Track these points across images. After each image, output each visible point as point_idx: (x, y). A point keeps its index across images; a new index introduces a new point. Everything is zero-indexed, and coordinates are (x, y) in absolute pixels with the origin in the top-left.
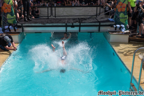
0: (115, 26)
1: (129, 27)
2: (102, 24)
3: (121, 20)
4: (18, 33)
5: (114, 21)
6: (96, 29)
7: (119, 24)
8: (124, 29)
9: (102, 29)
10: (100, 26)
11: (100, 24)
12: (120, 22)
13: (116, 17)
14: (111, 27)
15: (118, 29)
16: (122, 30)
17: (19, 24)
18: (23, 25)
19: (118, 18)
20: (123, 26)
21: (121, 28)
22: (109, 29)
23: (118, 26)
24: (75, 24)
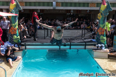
0: (97, 45)
1: (107, 46)
2: (87, 43)
3: (102, 41)
4: (22, 50)
5: (96, 41)
6: (83, 47)
7: (100, 44)
8: (104, 47)
9: (87, 47)
10: (86, 45)
11: (86, 43)
12: (101, 42)
14: (94, 46)
15: (99, 48)
16: (103, 48)
17: (22, 43)
18: (26, 44)
20: (103, 45)
21: (102, 47)
22: (93, 47)
23: (99, 45)
24: (66, 43)
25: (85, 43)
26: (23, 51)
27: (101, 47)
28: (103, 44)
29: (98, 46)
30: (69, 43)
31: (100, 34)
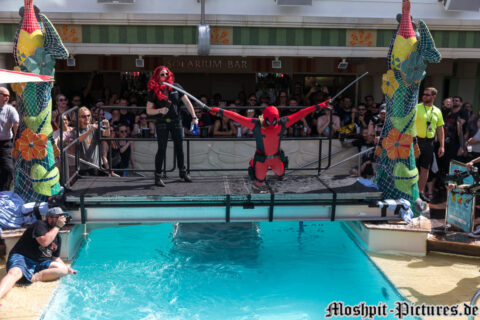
0: (380, 203)
2: (340, 196)
3: (399, 185)
5: (375, 185)
6: (324, 210)
7: (392, 198)
8: (410, 211)
9: (341, 210)
10: (334, 203)
11: (335, 196)
12: (396, 190)
13: (383, 174)
14: (370, 206)
15: (390, 213)
16: (405, 216)
17: (71, 199)
18: (87, 199)
19: (390, 180)
20: (407, 203)
21: (402, 210)
22: (363, 211)
23: (391, 202)
24: (255, 197)
25: (332, 195)
26: (73, 229)
27: (399, 209)
28: (407, 197)
29: (386, 207)
30: (265, 195)
31: (392, 155)
